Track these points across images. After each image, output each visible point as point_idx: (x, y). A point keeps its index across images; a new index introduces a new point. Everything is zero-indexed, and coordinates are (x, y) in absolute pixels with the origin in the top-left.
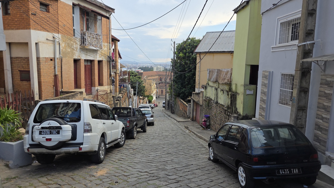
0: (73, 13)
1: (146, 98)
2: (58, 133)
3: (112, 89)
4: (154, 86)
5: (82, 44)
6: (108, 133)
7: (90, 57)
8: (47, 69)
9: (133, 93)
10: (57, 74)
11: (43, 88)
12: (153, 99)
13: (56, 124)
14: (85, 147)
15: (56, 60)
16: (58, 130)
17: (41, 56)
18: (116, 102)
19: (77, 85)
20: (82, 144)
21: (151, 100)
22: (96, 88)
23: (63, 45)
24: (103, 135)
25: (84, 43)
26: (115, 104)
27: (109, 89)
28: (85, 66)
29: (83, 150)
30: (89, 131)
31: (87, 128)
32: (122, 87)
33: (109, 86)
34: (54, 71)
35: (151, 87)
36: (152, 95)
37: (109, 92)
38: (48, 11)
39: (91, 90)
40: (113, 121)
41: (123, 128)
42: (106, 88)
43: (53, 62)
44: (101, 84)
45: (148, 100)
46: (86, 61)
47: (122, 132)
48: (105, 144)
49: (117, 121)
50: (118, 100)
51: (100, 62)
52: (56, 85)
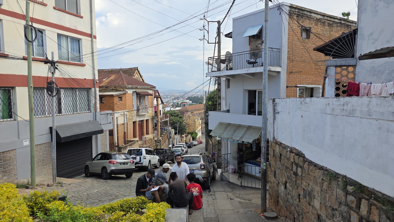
0: (133, 96)
1: (190, 136)
2: (135, 159)
3: (154, 136)
4: (198, 122)
5: (137, 112)
6: (152, 160)
7: (141, 119)
8: (121, 129)
9: (174, 133)
10: (125, 131)
11: (119, 139)
12: (197, 135)
13: (135, 156)
14: (144, 164)
15: (125, 124)
16: (135, 158)
17: (119, 124)
18: (157, 144)
19: (135, 136)
20: (143, 163)
21: (195, 137)
22: (145, 136)
23: (128, 115)
24: (150, 161)
25: (138, 112)
26: (157, 145)
27: (153, 136)
28: (139, 124)
29: (143, 165)
30: (145, 159)
31: (144, 158)
32: (163, 130)
33: (153, 134)
34: (124, 130)
35: (195, 123)
36: (197, 132)
37: (152, 138)
38: (121, 100)
39: (142, 138)
40: (154, 156)
41: (159, 159)
42: (150, 136)
43: (123, 125)
44: (147, 133)
45: (192, 137)
46: (140, 121)
47: (158, 161)
48: (151, 165)
49: (156, 156)
50: (159, 143)
51: (147, 120)
52: (125, 138)
